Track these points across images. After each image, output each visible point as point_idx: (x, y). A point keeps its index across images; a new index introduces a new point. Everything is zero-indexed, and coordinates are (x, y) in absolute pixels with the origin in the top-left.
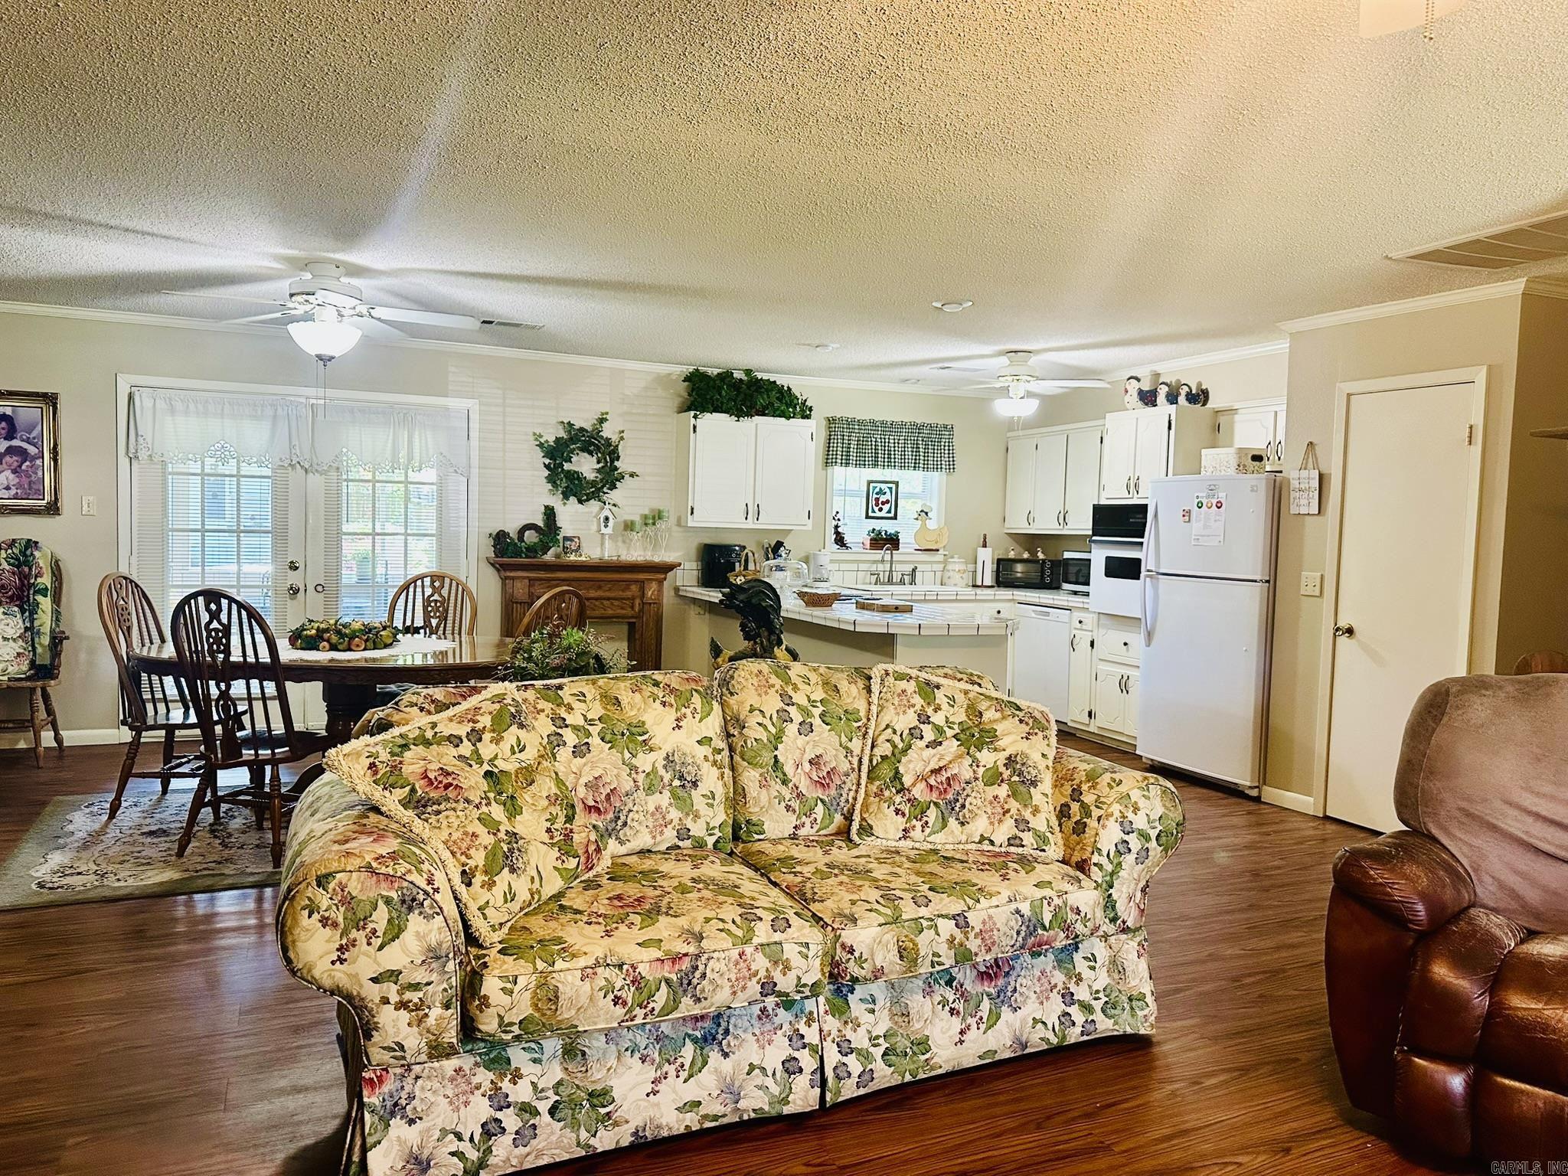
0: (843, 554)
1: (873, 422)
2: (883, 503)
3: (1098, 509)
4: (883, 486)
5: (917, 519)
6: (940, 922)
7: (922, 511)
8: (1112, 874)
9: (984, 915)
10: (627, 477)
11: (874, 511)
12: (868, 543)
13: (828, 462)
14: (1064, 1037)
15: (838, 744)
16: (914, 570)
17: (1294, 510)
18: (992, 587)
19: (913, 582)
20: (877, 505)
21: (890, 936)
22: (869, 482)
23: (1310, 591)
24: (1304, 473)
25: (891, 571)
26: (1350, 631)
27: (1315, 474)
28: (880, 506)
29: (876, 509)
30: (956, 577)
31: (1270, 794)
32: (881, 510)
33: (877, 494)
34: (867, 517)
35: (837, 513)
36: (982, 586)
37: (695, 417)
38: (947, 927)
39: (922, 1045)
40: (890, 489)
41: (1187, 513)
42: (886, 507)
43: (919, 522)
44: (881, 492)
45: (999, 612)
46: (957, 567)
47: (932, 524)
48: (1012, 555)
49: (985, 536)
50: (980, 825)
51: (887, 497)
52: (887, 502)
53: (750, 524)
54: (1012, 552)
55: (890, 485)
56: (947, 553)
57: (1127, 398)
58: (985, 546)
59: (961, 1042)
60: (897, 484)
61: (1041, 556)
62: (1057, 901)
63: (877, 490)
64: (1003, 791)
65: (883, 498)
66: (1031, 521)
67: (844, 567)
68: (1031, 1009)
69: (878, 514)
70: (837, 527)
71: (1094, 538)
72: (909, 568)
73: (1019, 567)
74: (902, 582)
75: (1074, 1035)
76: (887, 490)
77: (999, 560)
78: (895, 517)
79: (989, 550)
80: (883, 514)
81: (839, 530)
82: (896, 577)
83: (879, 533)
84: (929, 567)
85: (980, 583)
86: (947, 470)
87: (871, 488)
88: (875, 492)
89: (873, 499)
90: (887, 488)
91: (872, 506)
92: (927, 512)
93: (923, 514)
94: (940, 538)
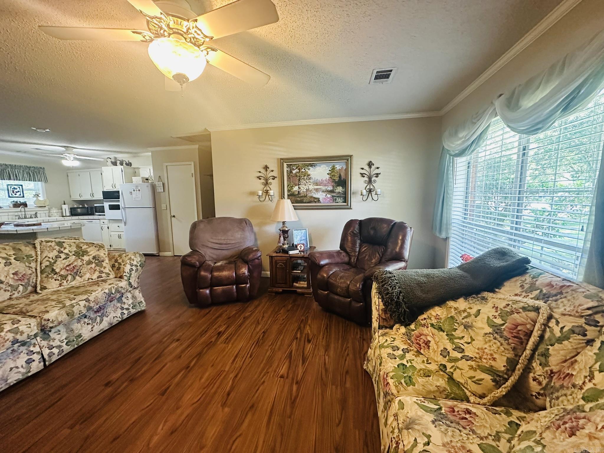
1: (5, 165)
3: (104, 192)
4: (15, 187)
6: (80, 302)
8: (129, 277)
9: (94, 296)
11: (12, 195)
12: (12, 206)
14: (123, 318)
15: (25, 266)
16: (36, 213)
17: (158, 191)
18: (70, 216)
19: (36, 217)
20: (13, 193)
21: (63, 312)
22: (8, 185)
23: (164, 208)
24: (159, 183)
25: (25, 214)
26: (174, 216)
27: (162, 183)
30: (55, 214)
31: (161, 254)
32: (16, 194)
34: (9, 197)
36: (66, 216)
38: (83, 303)
39: (80, 336)
40: (19, 187)
41: (131, 193)
42: (18, 193)
43: (35, 198)
44: (14, 188)
45: (74, 223)
46: (55, 211)
47: (41, 198)
48: (75, 206)
49: (64, 201)
50: (88, 276)
51: (18, 189)
52: (19, 192)
56: (49, 207)
57: (108, 163)
58: (65, 204)
59: (92, 330)
60: (22, 185)
61: (86, 206)
62: (116, 287)
64: (93, 265)
65: (15, 191)
66: (81, 196)
67: (1, 214)
68: (112, 315)
69: (15, 196)
71: (104, 200)
72: (34, 213)
73: (79, 210)
74: (31, 218)
75: (125, 316)
77: (71, 209)
78: (23, 197)
80: (17, 196)
82: (28, 216)
83: (17, 202)
84: (42, 212)
85: (65, 215)
86: (44, 182)
87: (9, 187)
88: (11, 189)
89: (11, 191)
90: (17, 187)
91: (11, 193)
92: (38, 195)
93: (36, 195)
94: (46, 203)
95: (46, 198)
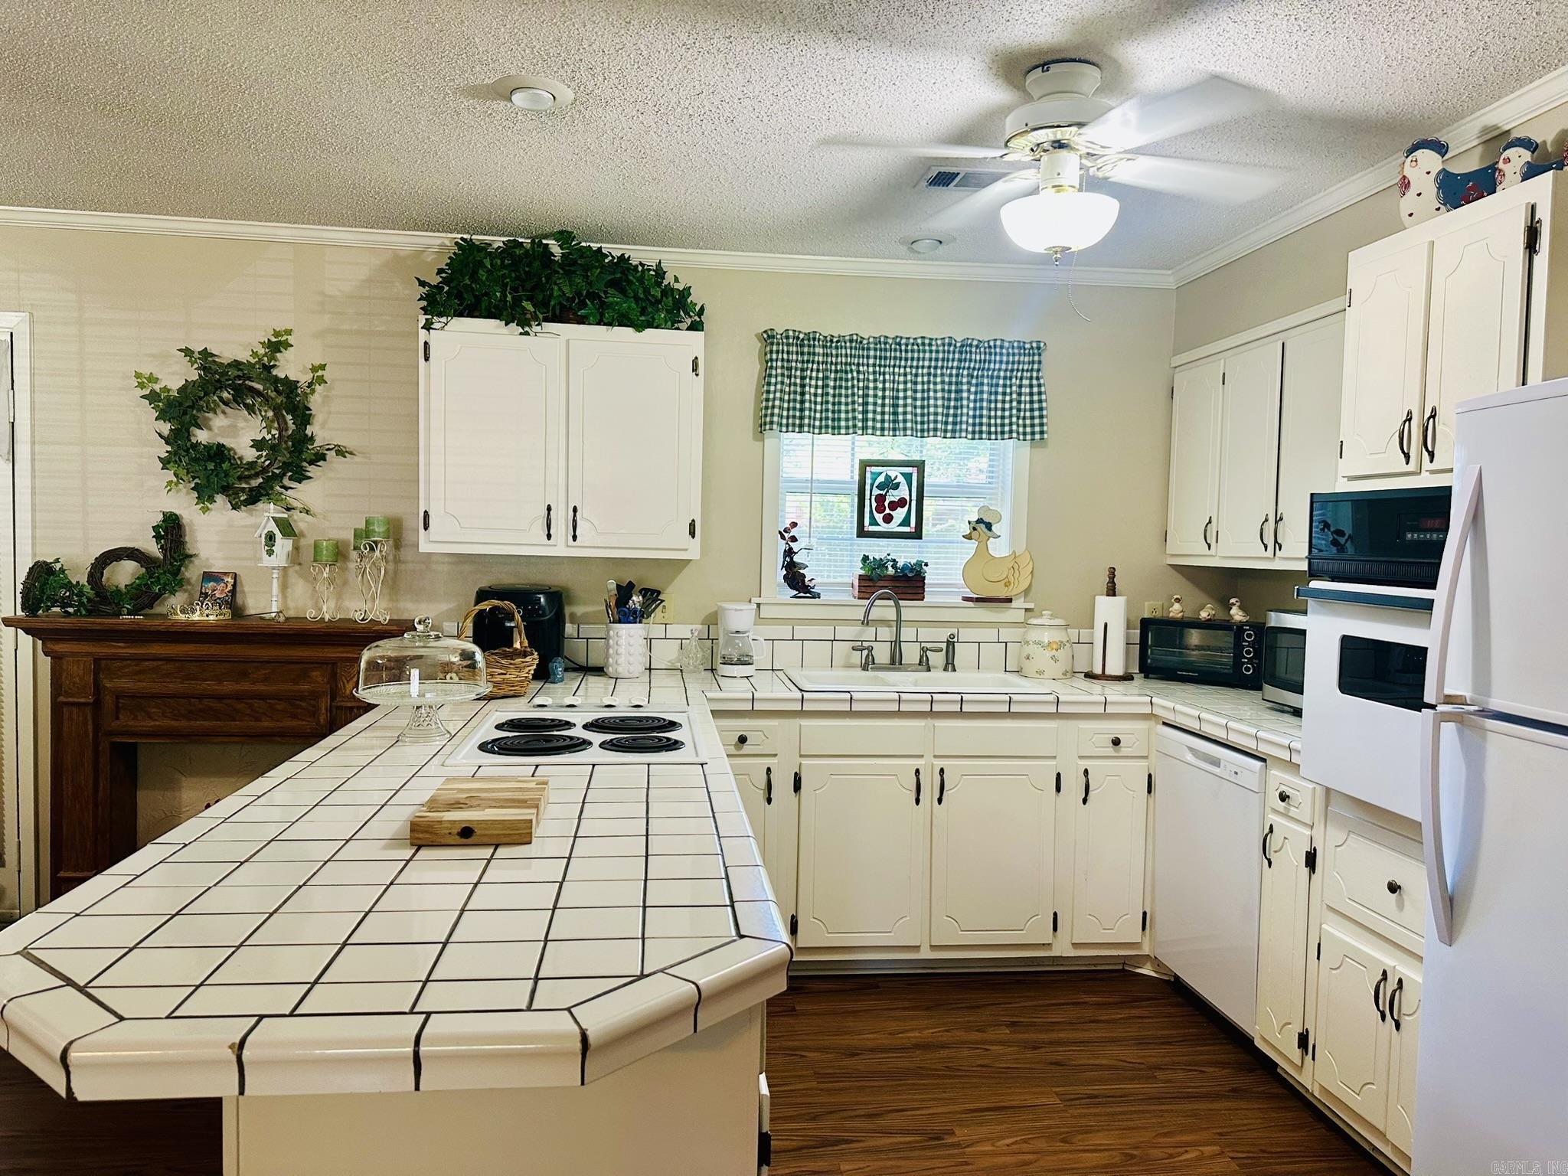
0: (805, 608)
1: (857, 342)
2: (894, 506)
4: (893, 472)
5: (969, 537)
7: (980, 521)
10: (331, 455)
11: (874, 522)
12: (855, 584)
13: (763, 426)
16: (951, 644)
18: (1127, 677)
19: (950, 665)
22: (865, 465)
25: (898, 642)
28: (887, 511)
29: (879, 517)
30: (1042, 658)
32: (888, 519)
33: (880, 487)
34: (862, 533)
35: (794, 525)
36: (1103, 677)
37: (428, 326)
40: (908, 477)
42: (899, 514)
43: (972, 545)
44: (890, 484)
45: (1116, 742)
46: (1046, 636)
47: (999, 548)
48: (1176, 611)
49: (1112, 572)
51: (903, 492)
52: (902, 503)
53: (560, 547)
54: (1177, 606)
55: (908, 470)
56: (1031, 605)
57: (1408, 204)
58: (1112, 591)
60: (920, 466)
63: (881, 479)
65: (893, 496)
66: (1212, 540)
67: (802, 632)
69: (883, 527)
70: (789, 553)
71: (1315, 584)
72: (943, 634)
73: (1194, 637)
74: (924, 665)
76: (901, 479)
77: (1146, 624)
78: (917, 535)
79: (1119, 601)
80: (893, 527)
81: (796, 559)
82: (911, 654)
83: (881, 564)
84: (990, 634)
85: (1098, 670)
86: (1028, 437)
87: (868, 475)
88: (876, 484)
89: (873, 498)
90: (900, 476)
91: (871, 512)
92: (990, 523)
93: (983, 526)
94: (1016, 575)
95: (1021, 548)
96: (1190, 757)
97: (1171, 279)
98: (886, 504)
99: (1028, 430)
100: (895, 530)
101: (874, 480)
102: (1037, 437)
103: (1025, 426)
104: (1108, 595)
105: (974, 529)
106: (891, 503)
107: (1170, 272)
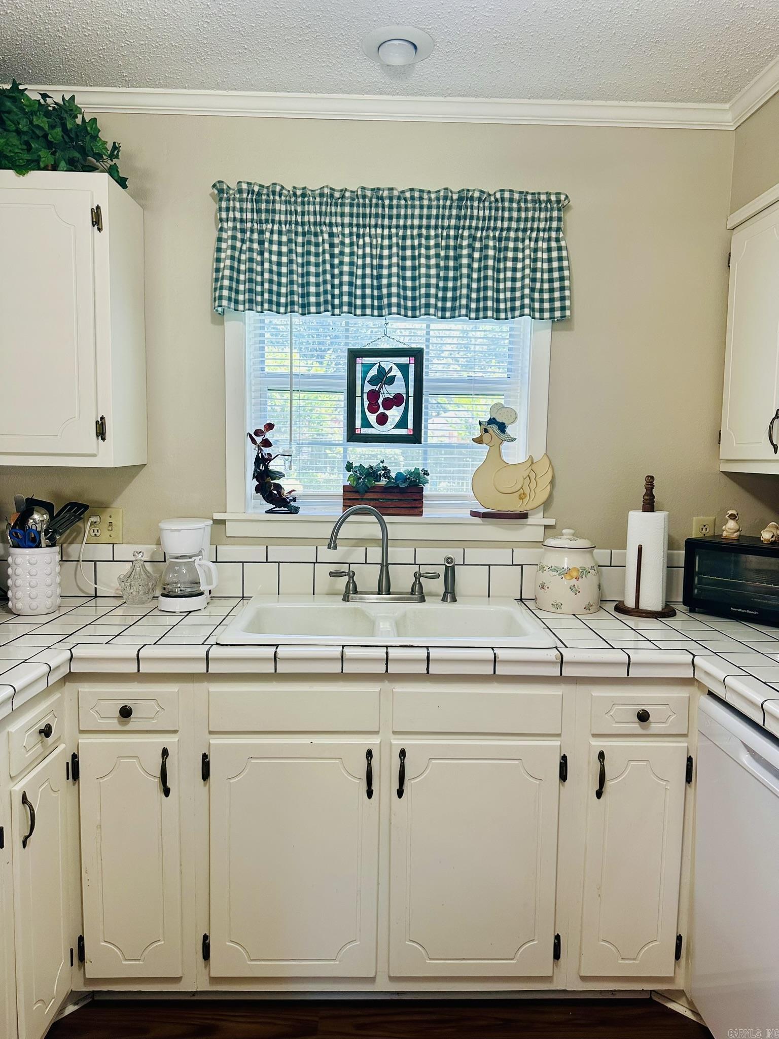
0: (282, 525)
2: (388, 404)
4: (388, 363)
5: (479, 441)
7: (492, 421)
11: (366, 424)
12: (340, 497)
16: (449, 569)
18: (667, 613)
19: (450, 594)
20: (373, 409)
22: (354, 355)
25: (385, 566)
28: (381, 410)
29: (372, 418)
30: (559, 588)
32: (382, 420)
33: (373, 381)
34: (353, 436)
35: (270, 426)
36: (637, 612)
40: (404, 368)
42: (394, 414)
43: (484, 449)
44: (383, 378)
45: (643, 717)
46: (566, 562)
47: (514, 453)
49: (650, 481)
51: (397, 388)
52: (397, 400)
54: (731, 524)
55: (404, 360)
56: (551, 522)
58: (649, 505)
60: (417, 355)
63: (373, 372)
65: (388, 391)
69: (378, 430)
70: (262, 461)
72: (438, 555)
74: (418, 594)
76: (396, 372)
77: (692, 546)
78: (415, 438)
79: (657, 518)
80: (389, 429)
81: (273, 466)
82: (402, 579)
83: (372, 473)
84: (503, 555)
86: (547, 315)
87: (359, 368)
88: (368, 379)
89: (365, 396)
90: (394, 367)
91: (363, 412)
92: (504, 424)
93: (495, 427)
94: (533, 485)
95: (539, 453)
96: (745, 759)
97: (729, 117)
98: (380, 401)
99: (546, 305)
100: (390, 433)
101: (365, 373)
102: (558, 314)
103: (542, 301)
104: (644, 511)
105: (486, 431)
106: (386, 400)
107: (727, 106)
